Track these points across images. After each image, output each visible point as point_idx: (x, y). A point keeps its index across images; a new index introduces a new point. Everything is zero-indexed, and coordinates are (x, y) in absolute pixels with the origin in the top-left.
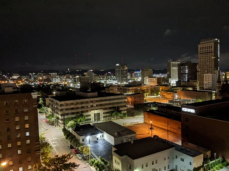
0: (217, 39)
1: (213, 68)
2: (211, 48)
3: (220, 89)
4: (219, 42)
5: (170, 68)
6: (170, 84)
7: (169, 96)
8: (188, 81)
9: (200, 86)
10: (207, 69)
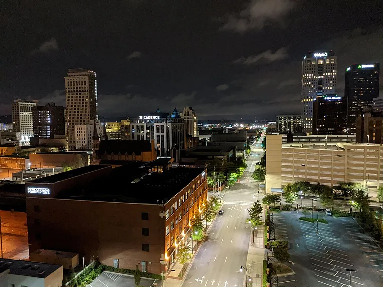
0: (92, 72)
1: (89, 116)
2: (85, 84)
3: (98, 149)
4: (96, 76)
5: (18, 113)
6: (18, 142)
7: (15, 166)
8: (52, 136)
9: (70, 145)
10: (81, 118)
